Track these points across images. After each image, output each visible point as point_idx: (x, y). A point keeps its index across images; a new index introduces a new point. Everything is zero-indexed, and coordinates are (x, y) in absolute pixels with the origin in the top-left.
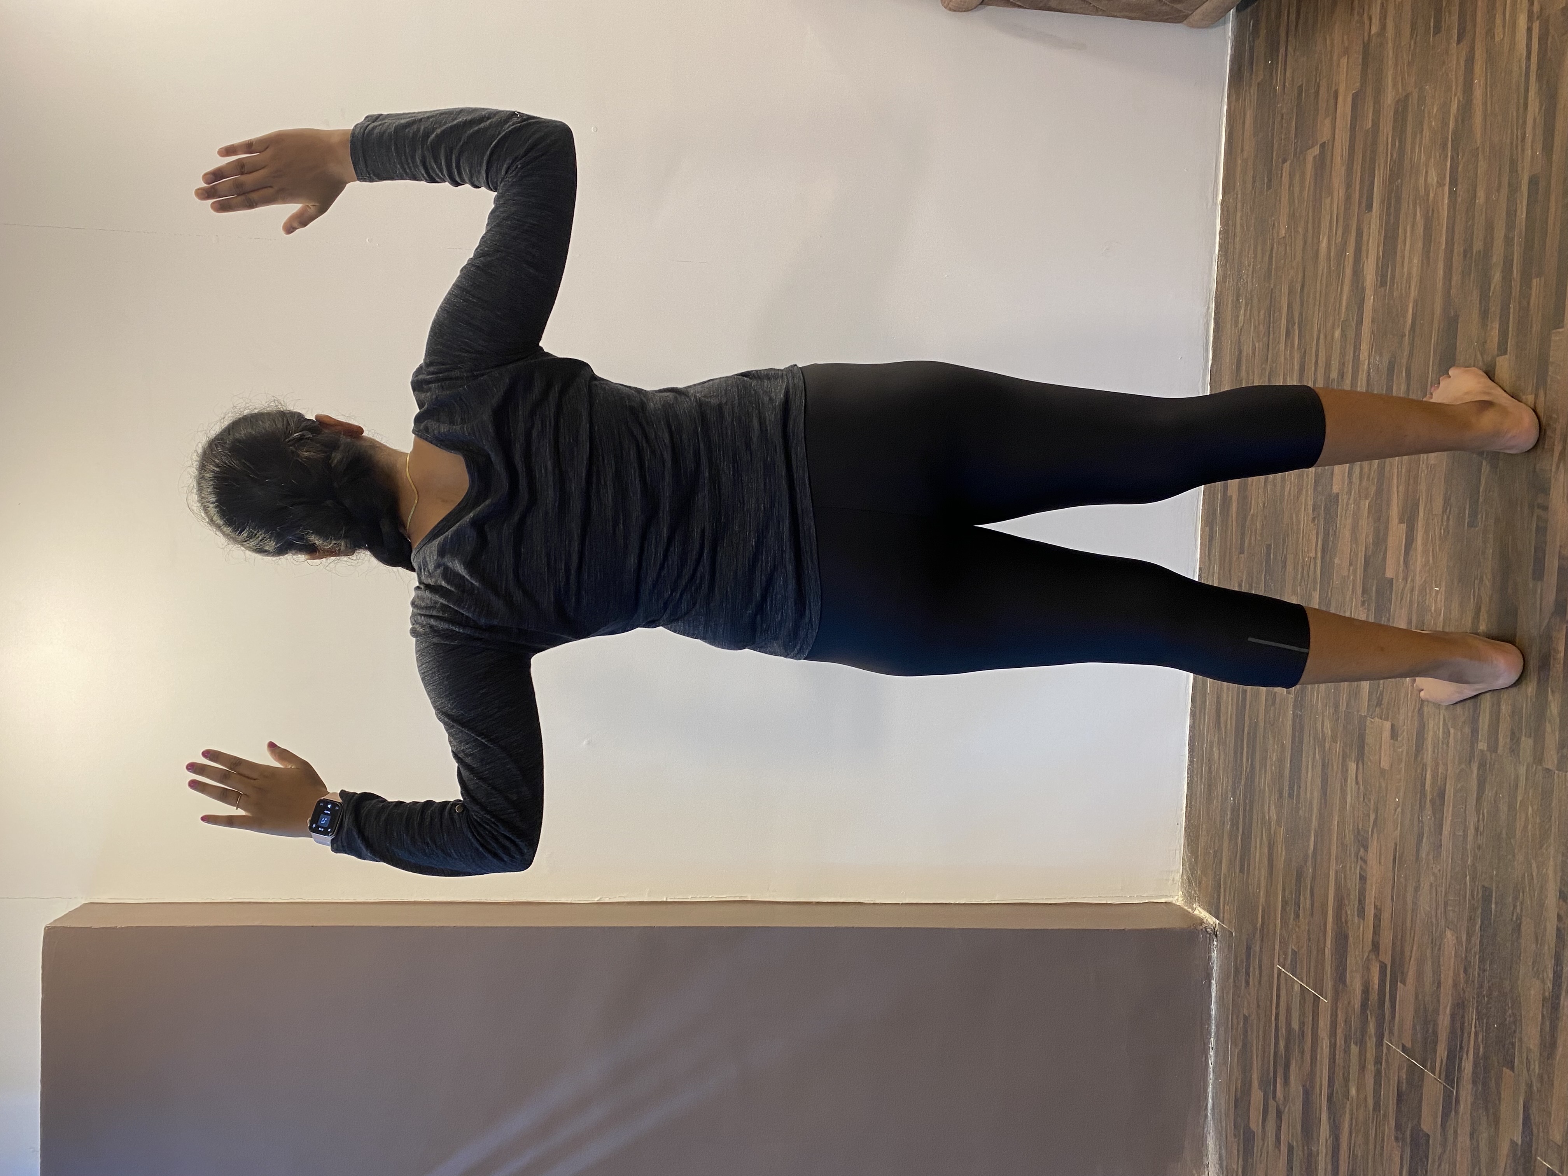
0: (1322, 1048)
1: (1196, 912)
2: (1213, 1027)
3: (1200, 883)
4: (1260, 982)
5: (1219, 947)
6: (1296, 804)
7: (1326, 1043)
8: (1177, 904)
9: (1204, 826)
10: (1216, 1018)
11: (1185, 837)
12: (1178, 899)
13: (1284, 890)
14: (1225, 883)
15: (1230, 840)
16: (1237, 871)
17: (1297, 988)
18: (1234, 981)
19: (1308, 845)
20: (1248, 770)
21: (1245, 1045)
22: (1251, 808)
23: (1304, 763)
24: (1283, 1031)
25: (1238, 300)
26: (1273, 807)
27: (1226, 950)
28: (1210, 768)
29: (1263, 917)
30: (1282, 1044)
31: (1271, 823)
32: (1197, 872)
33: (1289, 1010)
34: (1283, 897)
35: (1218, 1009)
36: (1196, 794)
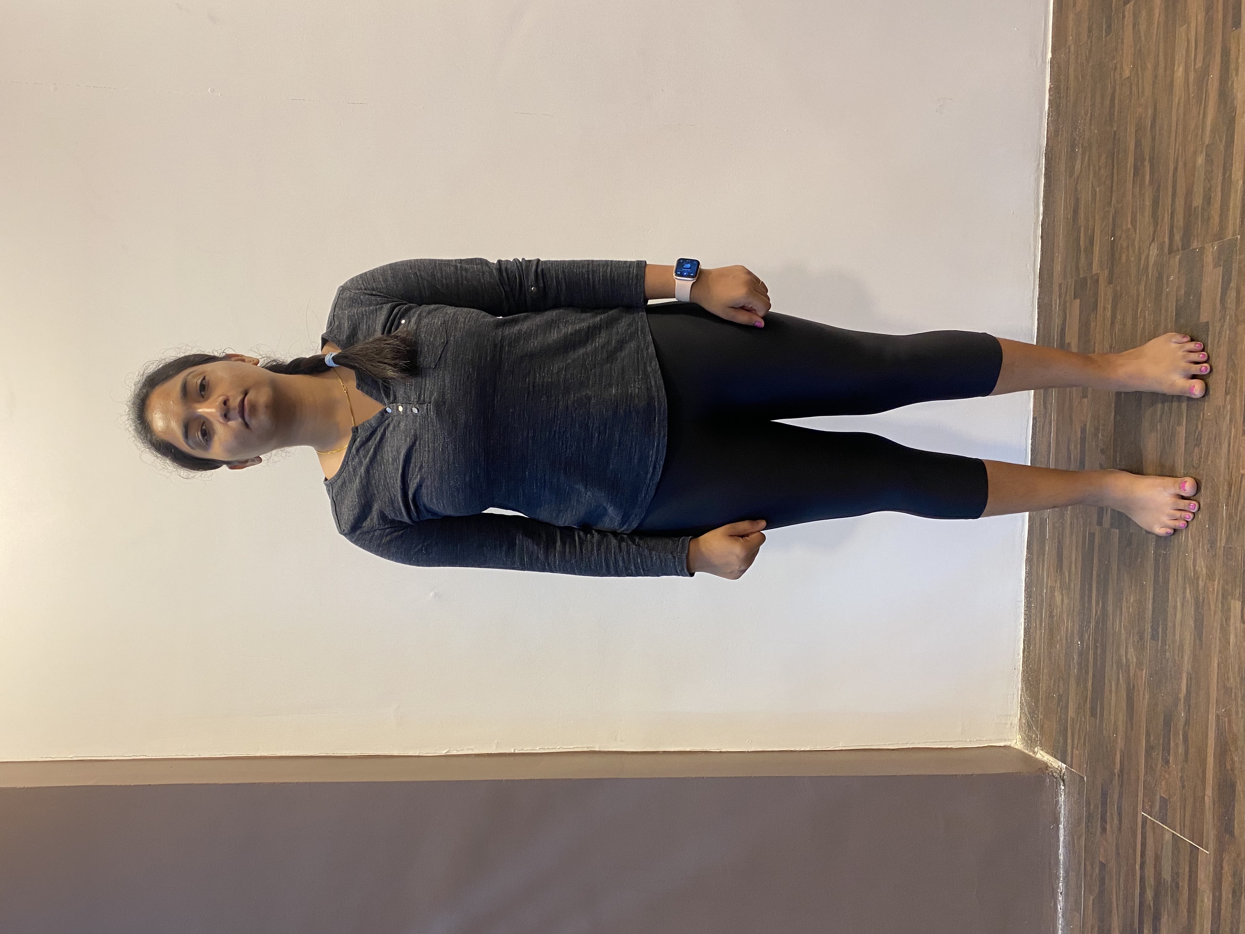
0: (1202, 901)
1: (1038, 756)
2: (1062, 872)
3: (1042, 727)
4: (1120, 829)
5: (1067, 791)
6: (1162, 646)
7: (1208, 897)
8: (1016, 747)
9: (1045, 671)
10: (1065, 863)
11: (1023, 680)
12: (1016, 742)
13: (1148, 734)
14: (1073, 728)
15: (1078, 684)
16: (1088, 713)
17: (1168, 837)
18: (1087, 827)
19: (1180, 689)
20: (1099, 612)
21: (1101, 892)
22: (1104, 652)
23: (1171, 603)
24: (1151, 881)
25: (1073, 151)
26: (1131, 650)
27: (1076, 796)
28: (1051, 612)
29: (1122, 762)
30: (1150, 894)
31: (1129, 666)
32: (1038, 716)
33: (1158, 859)
34: (1148, 741)
35: (1066, 855)
36: (1035, 639)
